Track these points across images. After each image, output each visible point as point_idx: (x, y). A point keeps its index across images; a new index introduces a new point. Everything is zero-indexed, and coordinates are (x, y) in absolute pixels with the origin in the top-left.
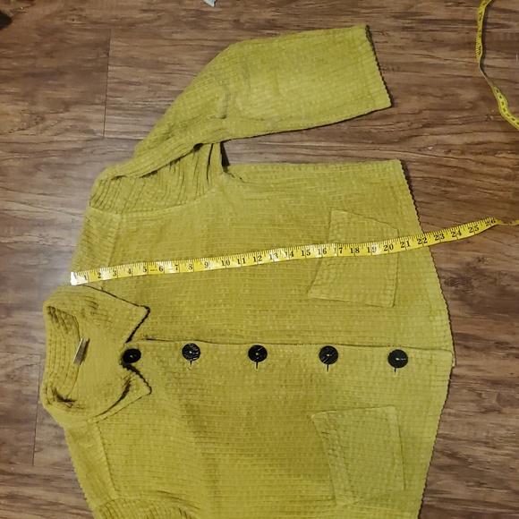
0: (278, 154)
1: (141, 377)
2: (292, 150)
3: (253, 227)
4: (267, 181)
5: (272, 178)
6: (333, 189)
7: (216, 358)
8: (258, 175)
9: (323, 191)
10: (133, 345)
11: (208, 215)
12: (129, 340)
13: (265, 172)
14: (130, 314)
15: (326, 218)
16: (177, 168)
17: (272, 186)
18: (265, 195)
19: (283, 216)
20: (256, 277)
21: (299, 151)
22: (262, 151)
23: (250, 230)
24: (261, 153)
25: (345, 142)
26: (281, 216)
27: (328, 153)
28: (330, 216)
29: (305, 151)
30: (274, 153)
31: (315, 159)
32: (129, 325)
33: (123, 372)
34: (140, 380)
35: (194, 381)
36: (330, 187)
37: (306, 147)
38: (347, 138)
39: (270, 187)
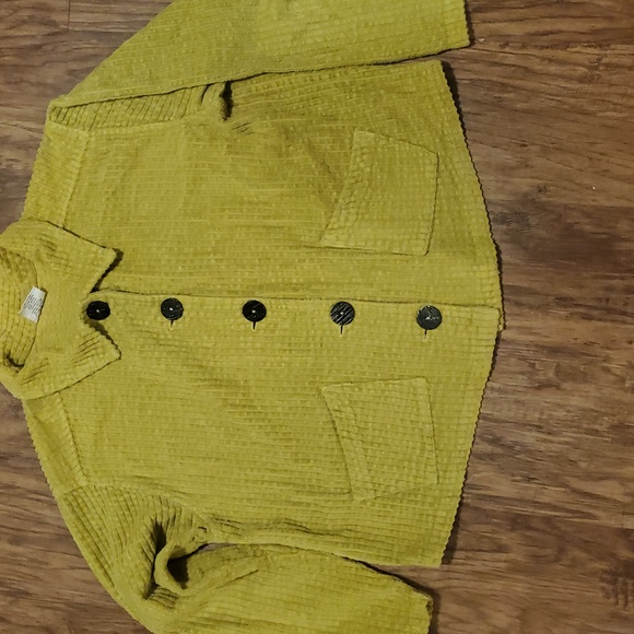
1: (109, 338)
7: (202, 314)
10: (99, 296)
12: (95, 290)
14: (96, 257)
15: (348, 141)
28: (352, 139)
32: (94, 271)
33: (84, 329)
34: (107, 342)
35: (177, 343)
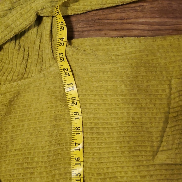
0: (116, 30)
2: (129, 26)
3: (98, 98)
4: (109, 53)
5: (114, 50)
6: (173, 59)
8: (100, 48)
9: (164, 61)
11: (55, 87)
13: (107, 45)
15: (167, 87)
16: (22, 44)
17: (113, 58)
18: (108, 67)
19: (126, 86)
20: (103, 145)
21: (135, 27)
22: (101, 28)
23: (95, 100)
24: (100, 30)
25: (177, 18)
26: (123, 87)
27: (163, 28)
28: (170, 85)
29: (141, 27)
30: (113, 30)
31: (150, 33)
36: (170, 58)
37: (142, 23)
38: (178, 15)
39: (112, 59)
